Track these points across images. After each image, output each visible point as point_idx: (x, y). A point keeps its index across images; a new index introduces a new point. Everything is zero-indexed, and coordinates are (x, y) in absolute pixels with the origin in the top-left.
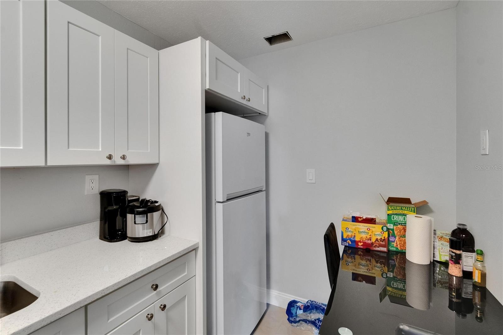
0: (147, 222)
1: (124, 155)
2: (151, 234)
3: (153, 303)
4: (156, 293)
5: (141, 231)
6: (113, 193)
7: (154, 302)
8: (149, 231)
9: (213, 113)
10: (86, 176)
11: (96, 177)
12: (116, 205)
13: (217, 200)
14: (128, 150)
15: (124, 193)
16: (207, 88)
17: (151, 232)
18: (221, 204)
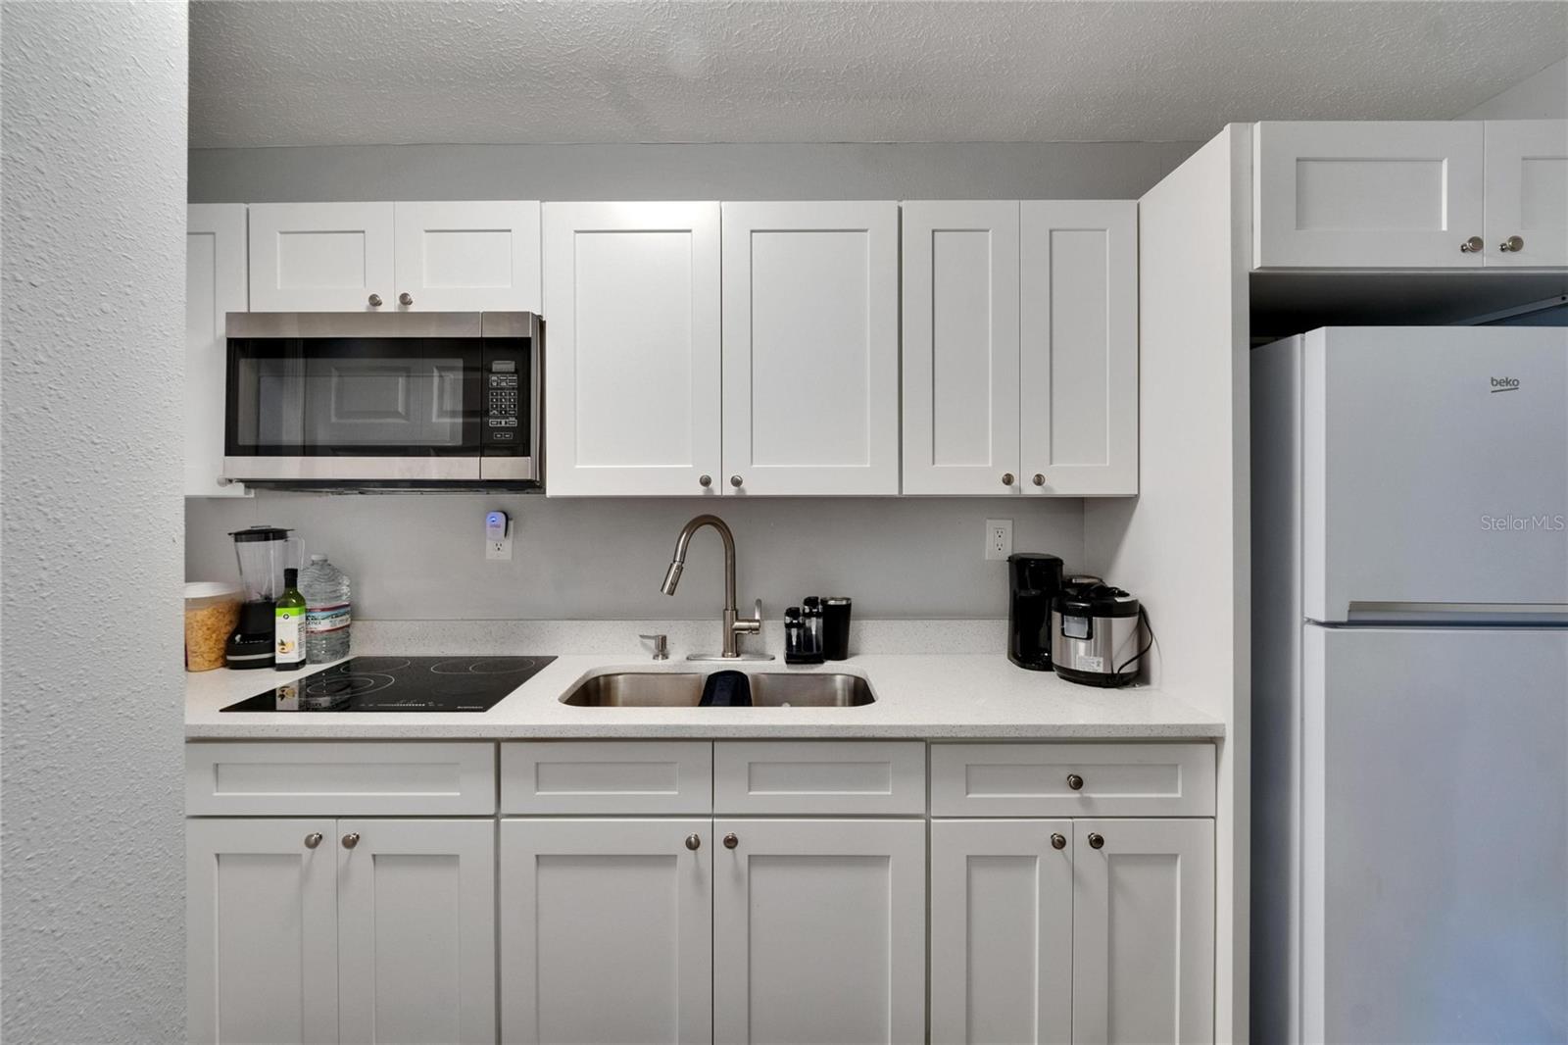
0: (1090, 636)
1: (1039, 476)
2: (1100, 670)
3: (1071, 818)
4: (1079, 798)
5: (1082, 655)
6: (1029, 560)
7: (1075, 817)
8: (1096, 659)
9: (1298, 337)
10: (988, 521)
11: (1007, 525)
12: (1034, 588)
13: (1308, 615)
14: (1051, 464)
15: (1055, 564)
16: (1255, 267)
17: (1102, 665)
18: (1322, 630)
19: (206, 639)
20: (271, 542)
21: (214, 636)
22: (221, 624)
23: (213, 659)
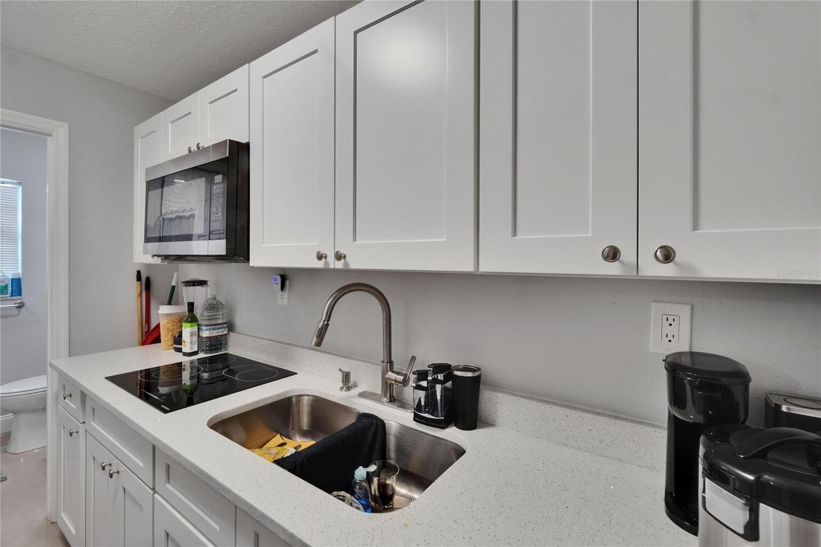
10: (653, 304)
11: (683, 312)
19: (167, 334)
20: (196, 287)
21: (171, 333)
22: (175, 327)
23: (170, 344)
